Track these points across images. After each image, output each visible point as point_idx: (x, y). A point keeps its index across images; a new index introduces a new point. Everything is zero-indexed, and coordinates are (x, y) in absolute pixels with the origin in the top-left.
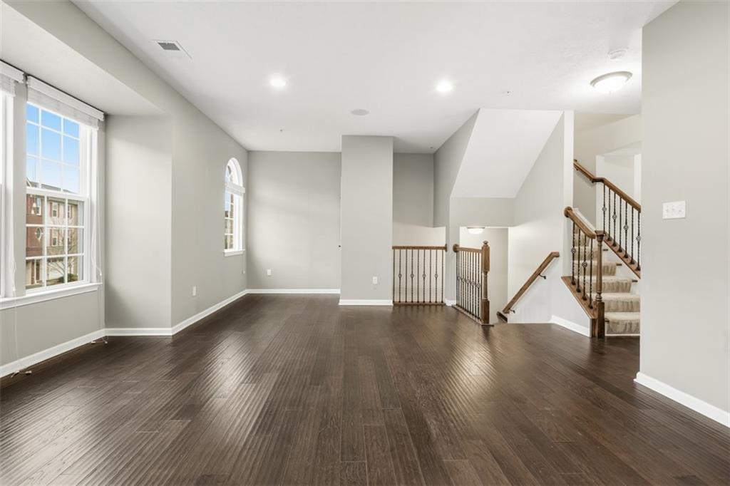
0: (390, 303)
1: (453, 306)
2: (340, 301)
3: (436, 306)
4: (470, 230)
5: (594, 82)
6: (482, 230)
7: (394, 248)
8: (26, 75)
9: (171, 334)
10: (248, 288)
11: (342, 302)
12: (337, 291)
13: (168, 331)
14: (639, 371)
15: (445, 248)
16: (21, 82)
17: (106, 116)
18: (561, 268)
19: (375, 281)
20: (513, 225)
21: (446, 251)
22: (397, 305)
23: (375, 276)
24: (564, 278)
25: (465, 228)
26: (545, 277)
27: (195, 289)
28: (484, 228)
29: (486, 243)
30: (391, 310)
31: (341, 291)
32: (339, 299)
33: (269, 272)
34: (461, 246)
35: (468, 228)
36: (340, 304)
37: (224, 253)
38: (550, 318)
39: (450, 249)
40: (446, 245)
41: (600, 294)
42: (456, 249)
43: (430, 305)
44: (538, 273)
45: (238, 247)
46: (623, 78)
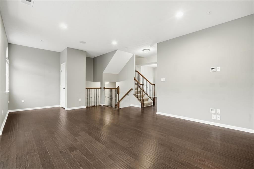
0: (85, 107)
1: (104, 106)
3: (98, 106)
5: (143, 50)
6: (108, 83)
7: (86, 88)
10: (9, 110)
14: (157, 111)
15: (101, 88)
18: (133, 92)
19: (80, 100)
20: (118, 81)
21: (101, 89)
22: (87, 107)
23: (80, 98)
24: (134, 95)
26: (128, 95)
29: (118, 86)
30: (85, 109)
34: (106, 87)
38: (130, 105)
39: (103, 88)
40: (101, 87)
41: (143, 97)
42: (104, 88)
43: (97, 106)
44: (127, 94)
46: (148, 50)
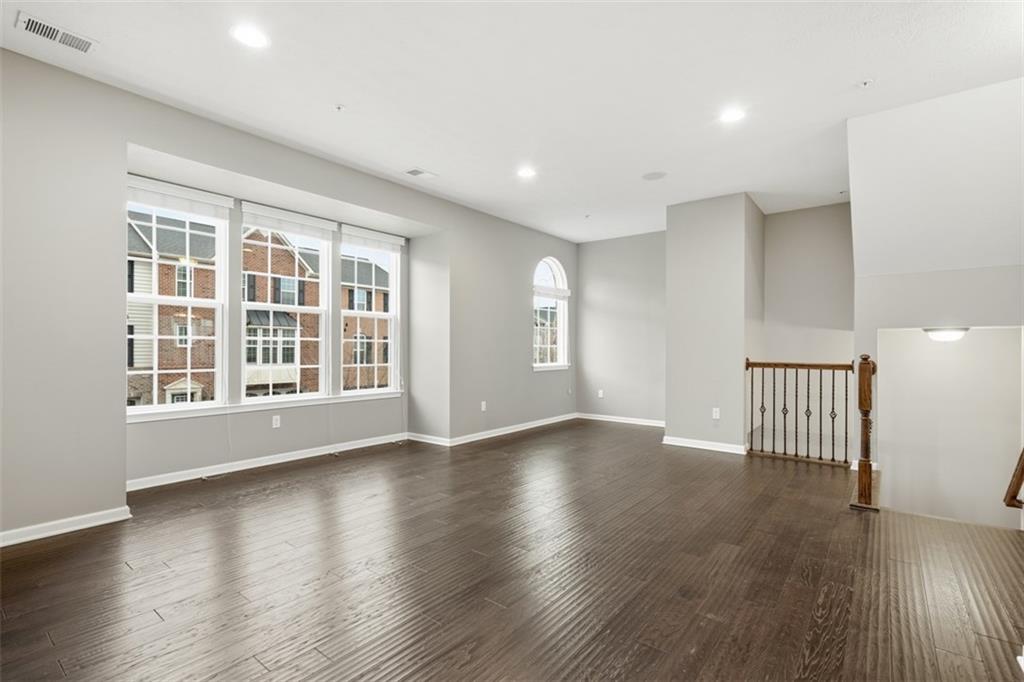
0: (741, 450)
2: (665, 438)
3: (833, 467)
4: (931, 335)
6: (961, 332)
7: (749, 365)
8: (340, 224)
9: (448, 445)
10: (578, 411)
11: (667, 440)
12: (661, 424)
13: (446, 442)
15: (852, 367)
16: (336, 230)
17: (408, 240)
19: (716, 413)
21: (853, 372)
23: (717, 407)
25: (920, 329)
27: (484, 404)
28: (967, 329)
29: (864, 358)
30: (741, 461)
31: (666, 424)
32: (663, 434)
33: (601, 394)
35: (926, 330)
36: (665, 442)
37: (533, 368)
40: (853, 362)
43: (819, 463)
45: (563, 360)
